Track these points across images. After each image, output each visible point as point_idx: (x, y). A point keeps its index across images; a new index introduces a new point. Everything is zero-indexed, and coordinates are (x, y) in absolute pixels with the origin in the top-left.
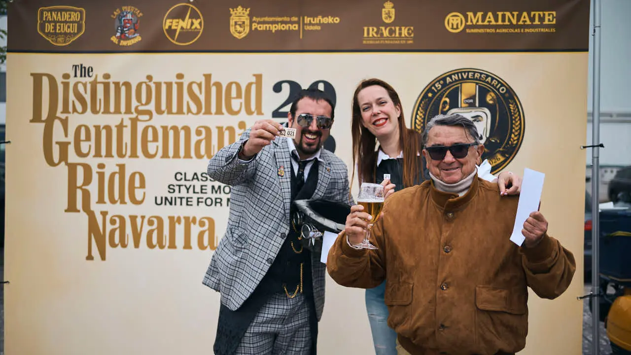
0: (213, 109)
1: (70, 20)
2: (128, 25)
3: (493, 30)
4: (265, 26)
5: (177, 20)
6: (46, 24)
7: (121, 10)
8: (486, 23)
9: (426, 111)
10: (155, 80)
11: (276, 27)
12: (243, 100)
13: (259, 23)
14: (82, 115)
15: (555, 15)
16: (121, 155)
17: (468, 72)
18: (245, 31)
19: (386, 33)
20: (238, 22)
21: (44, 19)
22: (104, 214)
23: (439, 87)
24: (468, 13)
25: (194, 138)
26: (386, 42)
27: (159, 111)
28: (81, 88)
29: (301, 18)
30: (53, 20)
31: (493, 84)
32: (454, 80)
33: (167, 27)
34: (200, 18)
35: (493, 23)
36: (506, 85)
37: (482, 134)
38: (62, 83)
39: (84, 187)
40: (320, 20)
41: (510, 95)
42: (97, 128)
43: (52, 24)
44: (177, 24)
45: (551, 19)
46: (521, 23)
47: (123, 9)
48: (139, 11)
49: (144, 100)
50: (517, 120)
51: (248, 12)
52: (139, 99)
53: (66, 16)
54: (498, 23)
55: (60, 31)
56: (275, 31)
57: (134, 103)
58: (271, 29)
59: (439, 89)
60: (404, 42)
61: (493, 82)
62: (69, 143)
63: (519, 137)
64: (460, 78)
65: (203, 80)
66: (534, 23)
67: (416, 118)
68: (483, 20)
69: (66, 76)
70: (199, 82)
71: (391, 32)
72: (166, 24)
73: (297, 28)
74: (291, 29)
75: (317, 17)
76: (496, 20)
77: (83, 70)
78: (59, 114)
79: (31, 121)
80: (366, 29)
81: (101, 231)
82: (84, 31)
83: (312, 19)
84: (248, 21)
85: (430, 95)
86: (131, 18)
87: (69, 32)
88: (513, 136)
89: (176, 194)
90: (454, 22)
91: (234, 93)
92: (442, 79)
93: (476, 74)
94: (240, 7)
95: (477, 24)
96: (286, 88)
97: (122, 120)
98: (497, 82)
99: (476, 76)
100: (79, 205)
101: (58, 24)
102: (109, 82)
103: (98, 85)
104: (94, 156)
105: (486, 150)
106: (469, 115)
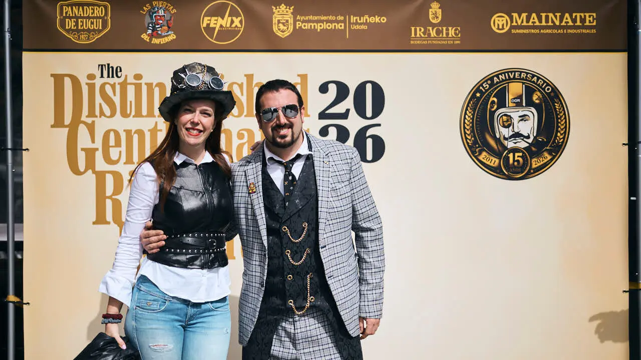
1: (93, 15)
2: (161, 22)
3: (538, 31)
4: (309, 24)
5: (216, 18)
6: (67, 20)
7: (151, 5)
8: (530, 24)
9: (474, 110)
11: (321, 26)
13: (303, 22)
14: (114, 118)
15: (595, 17)
17: (515, 72)
18: (289, 29)
19: (433, 33)
20: (282, 20)
21: (64, 15)
23: (486, 87)
24: (512, 14)
25: (236, 142)
26: (434, 42)
28: (108, 89)
29: (347, 17)
30: (74, 15)
31: (539, 84)
32: (501, 80)
33: (205, 25)
34: (241, 16)
35: (537, 24)
36: (552, 85)
37: (529, 133)
38: (87, 84)
39: (114, 197)
40: (366, 20)
41: (556, 95)
42: (128, 132)
43: (73, 20)
44: (215, 22)
45: (592, 21)
46: (563, 24)
47: (154, 5)
48: (172, 7)
50: (562, 119)
51: (292, 11)
53: (89, 11)
54: (541, 24)
55: (82, 28)
56: (320, 29)
58: (316, 28)
59: (486, 89)
60: (452, 42)
61: (539, 82)
62: (97, 149)
63: (565, 135)
64: (507, 78)
65: (244, 80)
66: (576, 24)
67: (465, 118)
68: (528, 21)
69: (91, 77)
70: (240, 83)
71: (438, 32)
72: (204, 22)
73: (343, 28)
74: (337, 28)
75: (363, 17)
76: (540, 21)
77: (111, 69)
78: (83, 118)
79: (52, 126)
80: (413, 28)
82: (109, 28)
83: (358, 18)
84: (292, 19)
85: (478, 95)
86: (163, 14)
87: (92, 28)
88: (559, 134)
90: (500, 22)
92: (490, 79)
93: (523, 74)
94: (283, 5)
95: (522, 24)
96: (333, 88)
97: (156, 123)
98: (542, 82)
99: (522, 76)
100: (109, 216)
101: (80, 20)
102: (141, 83)
103: (129, 86)
104: (125, 163)
105: (533, 149)
106: (515, 115)
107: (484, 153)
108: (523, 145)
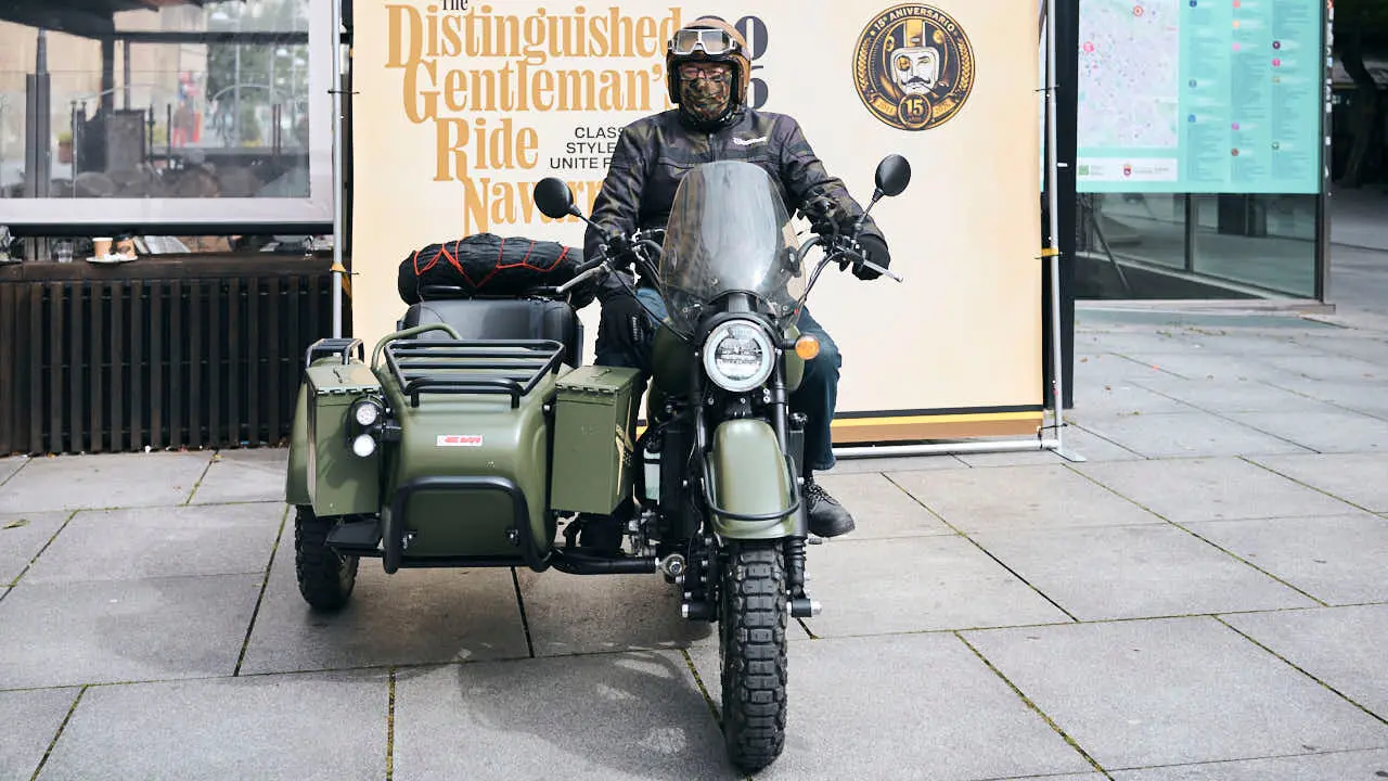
0: (622, 50)
9: (869, 52)
10: (548, 15)
12: (657, 39)
14: (459, 56)
16: (506, 107)
17: (914, 7)
22: (485, 181)
23: (882, 24)
25: (599, 85)
27: (555, 53)
28: (452, 24)
31: (941, 21)
32: (898, 16)
36: (955, 23)
37: (930, 77)
38: (428, 17)
39: (459, 149)
41: (958, 34)
42: (475, 74)
49: (535, 40)
50: (966, 61)
52: (528, 38)
57: (522, 42)
59: (881, 26)
61: (941, 19)
62: (439, 93)
63: (969, 81)
64: (905, 14)
65: (608, 14)
67: (858, 60)
69: (432, 8)
70: (603, 17)
77: (455, 1)
78: (424, 57)
79: (387, 66)
81: (482, 204)
85: (873, 33)
88: (963, 79)
89: (577, 155)
91: (647, 32)
92: (886, 15)
93: (922, 10)
97: (507, 64)
98: (944, 19)
99: (922, 12)
100: (452, 171)
102: (489, 17)
103: (475, 20)
104: (472, 109)
105: (935, 96)
106: (915, 56)
107: (880, 101)
108: (922, 90)
